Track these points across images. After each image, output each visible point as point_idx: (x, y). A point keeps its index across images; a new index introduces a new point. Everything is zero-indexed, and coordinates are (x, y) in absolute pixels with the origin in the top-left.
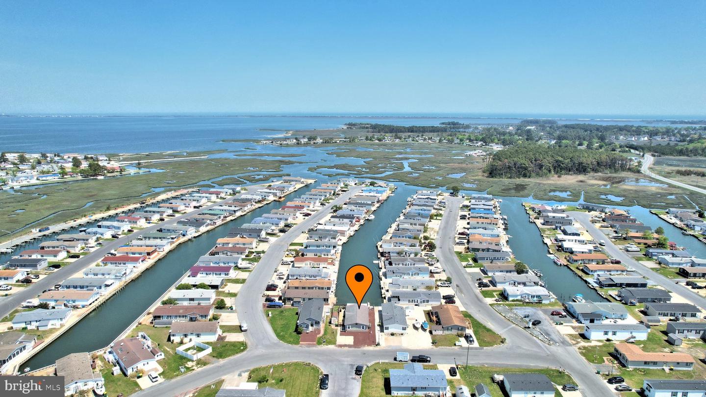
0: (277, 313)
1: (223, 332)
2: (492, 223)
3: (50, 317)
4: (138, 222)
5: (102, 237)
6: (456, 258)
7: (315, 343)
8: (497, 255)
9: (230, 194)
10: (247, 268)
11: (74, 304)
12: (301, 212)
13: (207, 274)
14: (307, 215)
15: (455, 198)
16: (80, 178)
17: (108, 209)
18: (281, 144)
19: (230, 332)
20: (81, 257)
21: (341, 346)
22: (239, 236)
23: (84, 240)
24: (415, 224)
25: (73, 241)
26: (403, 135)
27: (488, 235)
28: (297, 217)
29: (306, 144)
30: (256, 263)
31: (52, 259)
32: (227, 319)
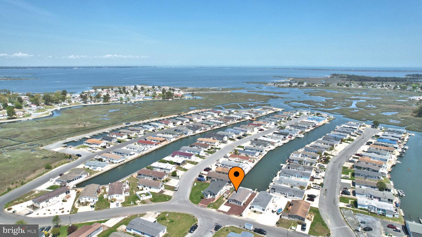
0: (200, 184)
1: (165, 189)
2: (389, 150)
3: (98, 165)
4: (168, 124)
5: (148, 130)
6: (340, 171)
7: (207, 206)
8: (375, 174)
9: (227, 114)
10: (203, 157)
11: (113, 161)
12: (258, 128)
13: (180, 156)
14: (261, 130)
15: (375, 129)
16: (161, 99)
17: (161, 116)
18: (279, 86)
19: (169, 190)
20: (133, 139)
21: (219, 211)
22: (212, 138)
23: (138, 131)
24: (327, 144)
25: (134, 130)
26: (367, 83)
27: (377, 159)
28: (253, 131)
29: (295, 86)
30: (210, 155)
31: (119, 138)
32: (173, 182)
